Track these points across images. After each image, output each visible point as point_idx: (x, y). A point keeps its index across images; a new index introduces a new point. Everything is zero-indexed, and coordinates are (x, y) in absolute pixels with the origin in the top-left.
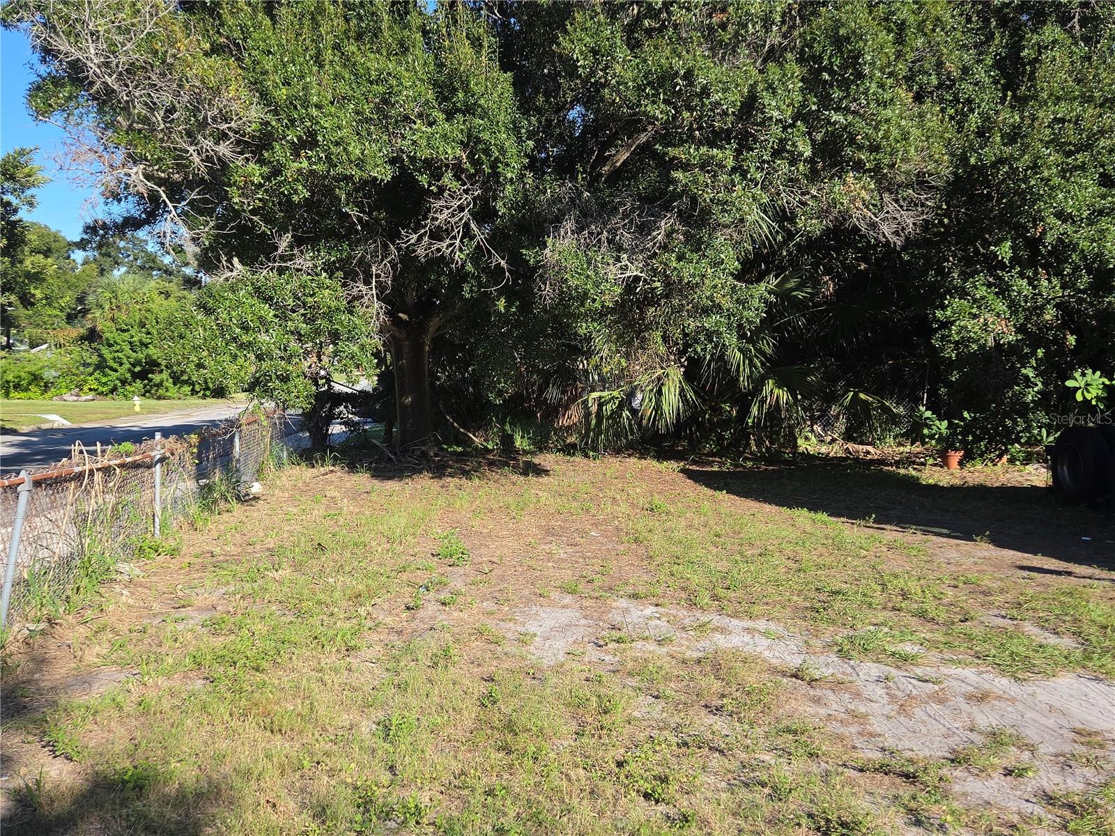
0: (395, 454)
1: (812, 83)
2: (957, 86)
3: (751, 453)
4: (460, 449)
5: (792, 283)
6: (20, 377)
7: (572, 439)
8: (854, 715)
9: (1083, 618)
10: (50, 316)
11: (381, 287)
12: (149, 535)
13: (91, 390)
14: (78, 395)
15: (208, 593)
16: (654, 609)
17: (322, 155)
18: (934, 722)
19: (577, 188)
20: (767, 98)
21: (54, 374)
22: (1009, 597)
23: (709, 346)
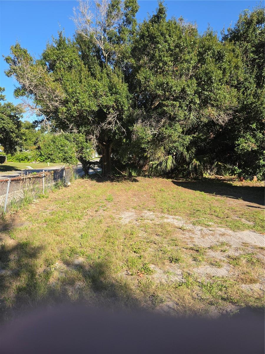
0: (102, 176)
1: (199, 84)
2: (244, 83)
3: (191, 177)
4: (118, 175)
5: (201, 135)
6: (23, 157)
7: (147, 173)
8: (191, 237)
9: (257, 218)
10: (30, 143)
11: (96, 136)
12: (42, 194)
13: (38, 161)
14: (36, 162)
15: (53, 206)
16: (153, 213)
17: (80, 105)
18: (209, 240)
19: (142, 112)
20: (187, 89)
21: (30, 157)
22: (241, 213)
23: (175, 151)
